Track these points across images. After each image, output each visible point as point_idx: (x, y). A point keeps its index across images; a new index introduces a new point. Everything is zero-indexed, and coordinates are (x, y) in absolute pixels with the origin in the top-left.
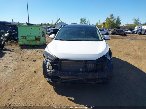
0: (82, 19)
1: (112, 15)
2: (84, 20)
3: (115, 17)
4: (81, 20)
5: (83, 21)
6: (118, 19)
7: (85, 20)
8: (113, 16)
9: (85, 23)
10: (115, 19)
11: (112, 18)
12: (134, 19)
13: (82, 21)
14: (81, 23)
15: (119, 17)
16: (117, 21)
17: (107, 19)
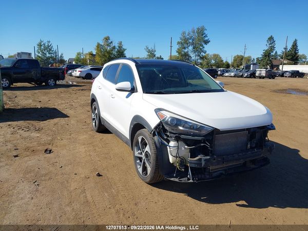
0: (40, 43)
1: (107, 39)
2: (46, 45)
3: (113, 43)
4: (40, 45)
5: (45, 47)
6: (119, 47)
7: (48, 46)
8: (110, 41)
9: (49, 54)
10: (114, 48)
11: (108, 45)
12: (147, 48)
13: (42, 48)
14: (39, 53)
15: (120, 43)
16: (118, 51)
17: (99, 46)
